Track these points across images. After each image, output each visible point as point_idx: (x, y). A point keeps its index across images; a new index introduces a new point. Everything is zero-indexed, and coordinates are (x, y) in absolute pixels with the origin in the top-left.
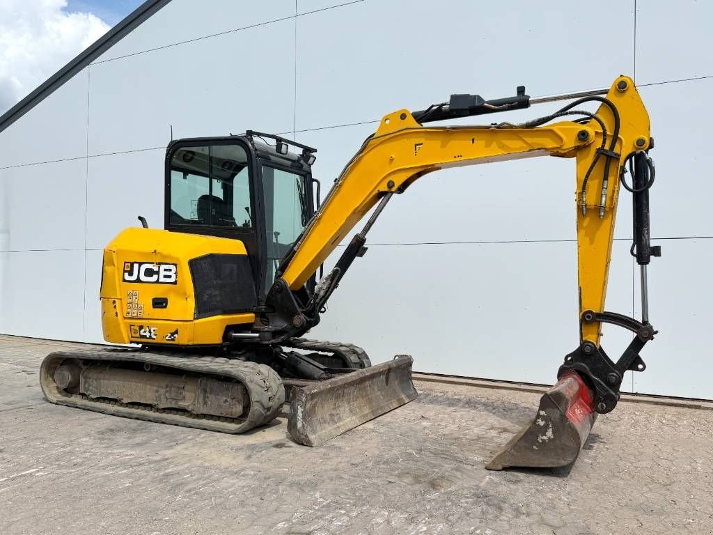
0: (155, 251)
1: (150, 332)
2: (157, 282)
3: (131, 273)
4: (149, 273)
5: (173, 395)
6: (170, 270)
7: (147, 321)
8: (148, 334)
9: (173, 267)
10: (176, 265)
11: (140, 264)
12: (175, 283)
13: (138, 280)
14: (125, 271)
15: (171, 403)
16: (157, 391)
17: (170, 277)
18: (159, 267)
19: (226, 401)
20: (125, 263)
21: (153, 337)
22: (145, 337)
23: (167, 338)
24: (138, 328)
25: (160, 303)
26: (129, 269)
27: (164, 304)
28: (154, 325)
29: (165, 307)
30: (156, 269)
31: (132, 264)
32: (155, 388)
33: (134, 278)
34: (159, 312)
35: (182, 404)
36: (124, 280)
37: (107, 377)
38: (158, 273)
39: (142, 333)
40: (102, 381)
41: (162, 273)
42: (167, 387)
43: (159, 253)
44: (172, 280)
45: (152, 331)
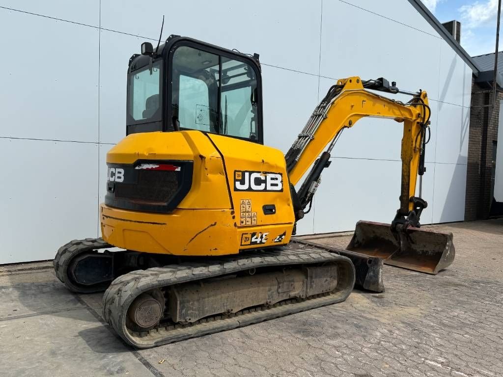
0: (263, 161)
1: (262, 237)
2: (265, 190)
3: (243, 183)
4: (258, 181)
5: (285, 289)
6: (277, 179)
7: (260, 228)
8: (259, 240)
9: (279, 176)
10: (281, 174)
11: (251, 173)
12: (282, 191)
13: (250, 189)
14: (235, 180)
15: (282, 296)
16: (269, 290)
17: (277, 185)
18: (266, 177)
19: (327, 280)
20: (235, 171)
21: (264, 241)
22: (255, 243)
23: (275, 240)
24: (250, 236)
25: (269, 210)
26: (240, 178)
27: (274, 211)
28: (266, 231)
29: (274, 213)
30: (263, 178)
31: (243, 173)
32: (267, 288)
33: (246, 187)
34: (270, 218)
35: (293, 294)
36: (236, 190)
37: (212, 293)
38: (265, 181)
39: (253, 240)
40: (206, 299)
41: (269, 182)
42: (279, 283)
43: (266, 163)
44: (279, 188)
45: (264, 236)
